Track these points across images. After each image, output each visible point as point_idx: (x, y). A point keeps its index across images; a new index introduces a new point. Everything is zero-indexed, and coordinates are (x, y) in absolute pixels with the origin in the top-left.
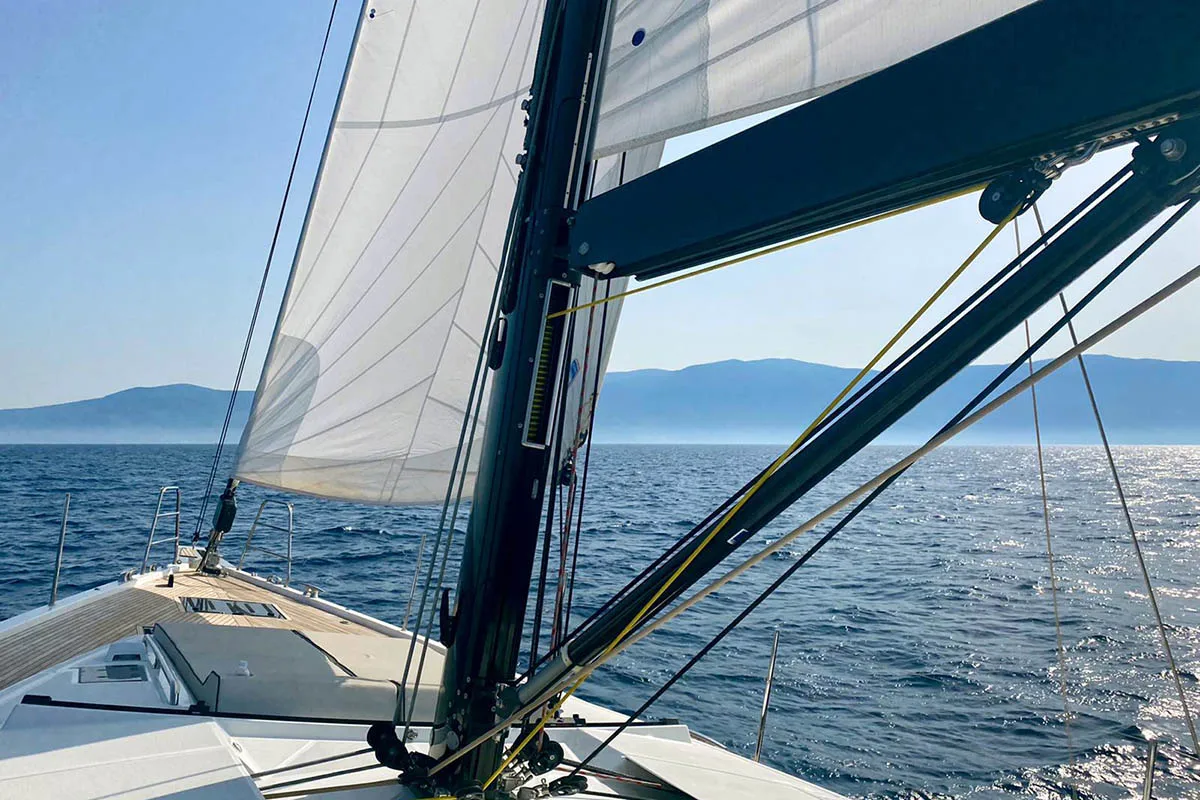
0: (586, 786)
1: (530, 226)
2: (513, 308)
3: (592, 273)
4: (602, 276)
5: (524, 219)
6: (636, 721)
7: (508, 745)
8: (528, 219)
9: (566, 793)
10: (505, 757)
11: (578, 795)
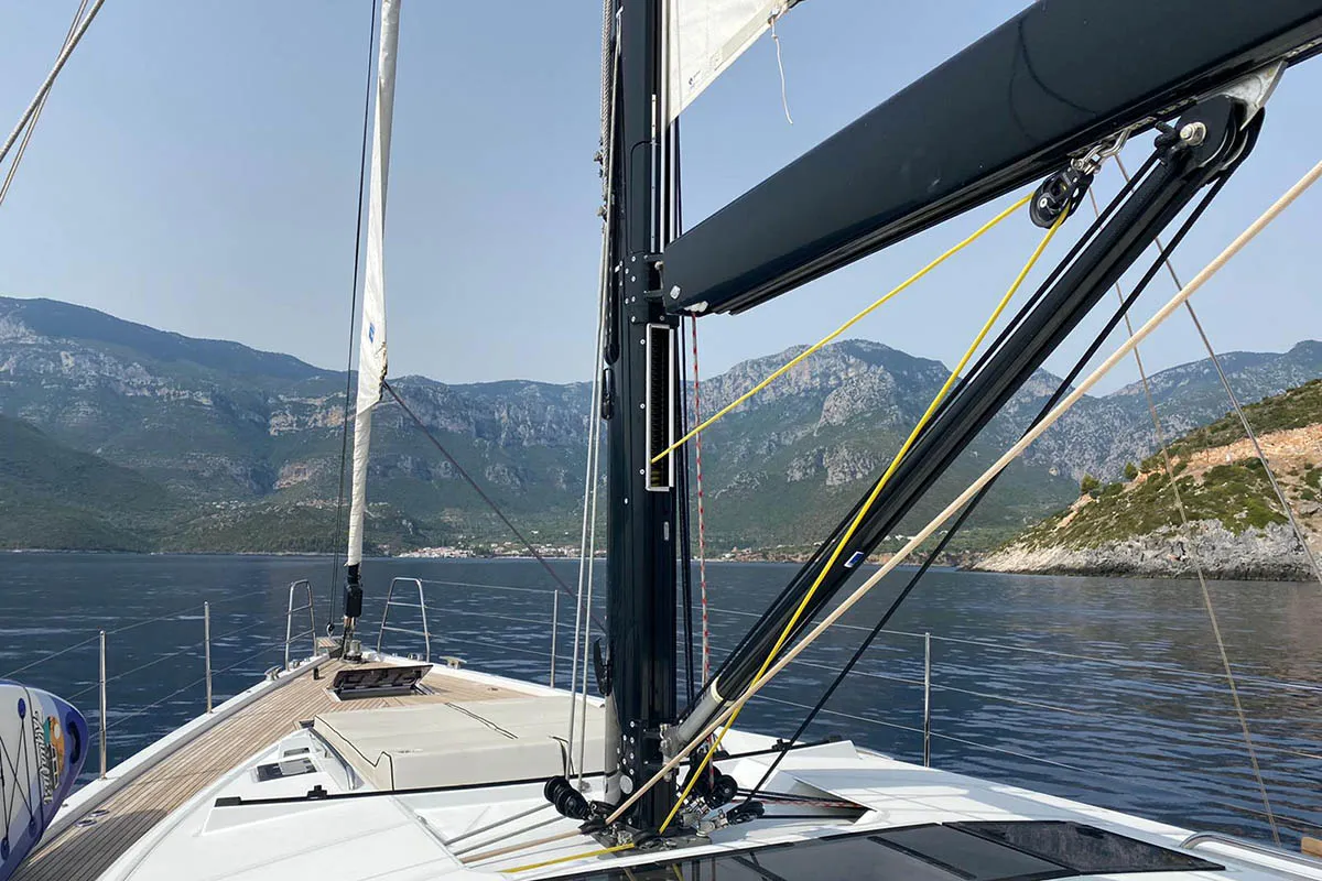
0: (763, 811)
1: (620, 276)
2: (617, 357)
3: (689, 313)
4: (699, 314)
5: (614, 269)
6: (796, 743)
7: (680, 781)
8: (617, 269)
9: (744, 821)
10: (679, 794)
11: (755, 821)
